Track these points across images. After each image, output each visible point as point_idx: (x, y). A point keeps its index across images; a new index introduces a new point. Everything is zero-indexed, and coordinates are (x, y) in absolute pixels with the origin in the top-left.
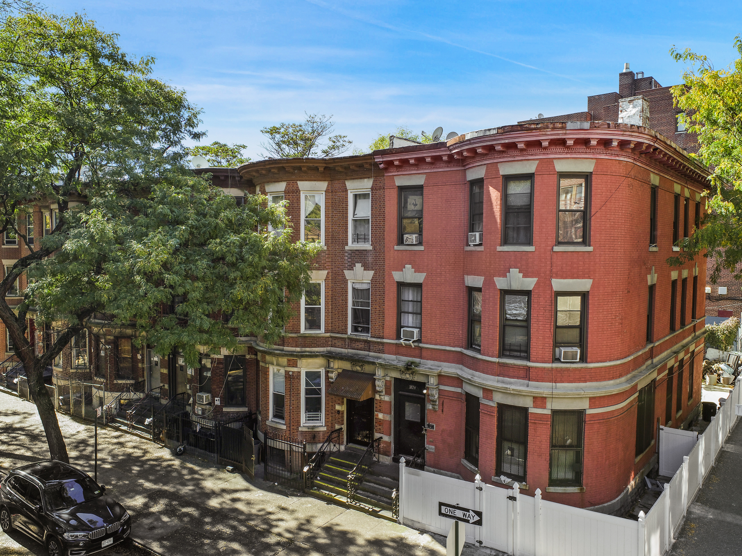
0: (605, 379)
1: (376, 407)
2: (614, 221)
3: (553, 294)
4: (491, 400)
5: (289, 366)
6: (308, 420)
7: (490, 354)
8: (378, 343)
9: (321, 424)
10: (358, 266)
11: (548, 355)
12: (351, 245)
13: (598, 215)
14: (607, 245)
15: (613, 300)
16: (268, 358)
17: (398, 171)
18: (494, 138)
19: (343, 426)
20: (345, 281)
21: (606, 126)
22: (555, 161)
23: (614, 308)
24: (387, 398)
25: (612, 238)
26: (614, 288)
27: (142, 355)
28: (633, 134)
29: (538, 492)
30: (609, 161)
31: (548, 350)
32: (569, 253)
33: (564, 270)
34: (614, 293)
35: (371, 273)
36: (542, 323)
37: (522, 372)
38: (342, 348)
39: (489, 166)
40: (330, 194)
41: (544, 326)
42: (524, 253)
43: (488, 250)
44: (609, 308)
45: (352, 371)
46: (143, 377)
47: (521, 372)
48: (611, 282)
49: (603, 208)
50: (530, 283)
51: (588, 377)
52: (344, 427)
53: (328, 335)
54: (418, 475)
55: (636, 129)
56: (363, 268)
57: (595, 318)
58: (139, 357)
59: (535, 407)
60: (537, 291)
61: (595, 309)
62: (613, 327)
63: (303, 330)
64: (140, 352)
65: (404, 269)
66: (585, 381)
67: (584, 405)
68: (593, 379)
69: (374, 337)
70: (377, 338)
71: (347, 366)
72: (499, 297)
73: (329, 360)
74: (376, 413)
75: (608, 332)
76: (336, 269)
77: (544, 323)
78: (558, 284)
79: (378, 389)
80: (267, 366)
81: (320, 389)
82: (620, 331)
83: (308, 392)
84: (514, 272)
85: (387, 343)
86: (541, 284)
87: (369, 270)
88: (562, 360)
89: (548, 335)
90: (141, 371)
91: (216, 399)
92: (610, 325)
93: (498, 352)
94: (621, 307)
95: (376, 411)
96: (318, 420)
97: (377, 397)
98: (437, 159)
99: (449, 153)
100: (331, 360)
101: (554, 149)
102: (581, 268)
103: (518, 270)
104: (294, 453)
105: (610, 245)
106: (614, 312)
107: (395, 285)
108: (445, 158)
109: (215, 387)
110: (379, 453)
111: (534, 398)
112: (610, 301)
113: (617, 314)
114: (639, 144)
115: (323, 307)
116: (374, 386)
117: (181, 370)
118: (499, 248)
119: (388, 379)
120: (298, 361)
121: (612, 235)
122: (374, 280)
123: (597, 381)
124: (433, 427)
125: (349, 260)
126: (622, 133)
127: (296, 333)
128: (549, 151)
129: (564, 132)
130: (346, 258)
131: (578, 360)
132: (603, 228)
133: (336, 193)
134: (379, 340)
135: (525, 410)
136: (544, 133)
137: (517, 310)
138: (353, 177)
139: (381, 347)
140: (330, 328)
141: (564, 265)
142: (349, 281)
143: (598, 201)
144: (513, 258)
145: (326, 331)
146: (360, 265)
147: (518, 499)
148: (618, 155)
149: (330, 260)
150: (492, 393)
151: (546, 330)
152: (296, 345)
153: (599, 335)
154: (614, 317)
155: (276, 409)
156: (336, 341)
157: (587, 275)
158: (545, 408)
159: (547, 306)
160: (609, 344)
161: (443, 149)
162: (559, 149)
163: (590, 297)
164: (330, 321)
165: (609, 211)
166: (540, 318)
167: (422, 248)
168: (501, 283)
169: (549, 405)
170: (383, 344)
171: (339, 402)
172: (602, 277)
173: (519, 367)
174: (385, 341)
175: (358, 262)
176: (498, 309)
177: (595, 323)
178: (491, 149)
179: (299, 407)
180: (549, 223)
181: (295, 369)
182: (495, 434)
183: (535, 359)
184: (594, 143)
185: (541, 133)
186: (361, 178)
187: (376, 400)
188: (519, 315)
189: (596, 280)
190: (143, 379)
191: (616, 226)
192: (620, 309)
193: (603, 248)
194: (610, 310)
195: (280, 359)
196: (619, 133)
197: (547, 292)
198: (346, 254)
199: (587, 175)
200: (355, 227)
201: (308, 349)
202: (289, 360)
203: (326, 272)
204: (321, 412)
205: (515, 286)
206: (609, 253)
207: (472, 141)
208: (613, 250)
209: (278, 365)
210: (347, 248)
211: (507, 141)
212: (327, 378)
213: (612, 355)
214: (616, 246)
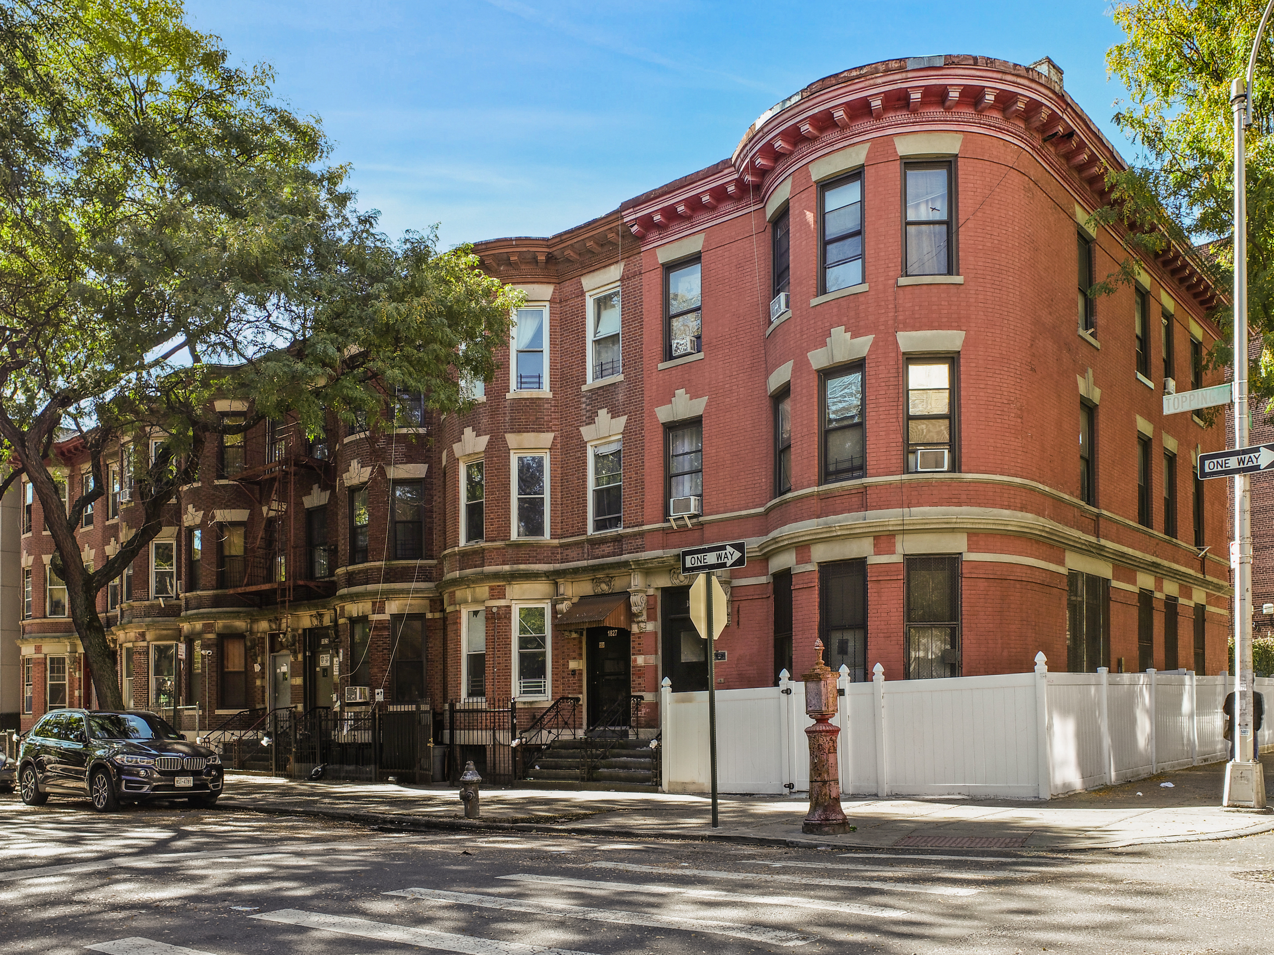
0: (994, 506)
1: (634, 648)
2: (999, 238)
3: (900, 357)
4: (808, 561)
5: (492, 597)
6: (525, 692)
7: (805, 484)
8: (634, 535)
9: (546, 699)
10: (603, 413)
11: (896, 461)
12: (591, 382)
13: (970, 224)
14: (989, 277)
15: (1003, 372)
16: (459, 594)
17: (662, 239)
18: (797, 110)
19: (580, 696)
20: (583, 446)
21: (972, 62)
22: (896, 140)
23: (1005, 385)
24: (650, 627)
25: (998, 266)
26: (1004, 353)
27: (262, 665)
28: (1020, 80)
29: (878, 669)
30: (986, 138)
31: (894, 453)
32: (925, 287)
33: (917, 316)
34: (1006, 361)
35: (623, 419)
36: (883, 409)
37: (856, 499)
38: (578, 560)
39: (797, 173)
40: (558, 305)
41: (887, 412)
42: (852, 297)
43: (798, 312)
44: (995, 384)
45: (596, 595)
46: (263, 702)
47: (853, 500)
48: (998, 340)
49: (979, 214)
50: (862, 345)
51: (964, 497)
52: (583, 698)
53: (556, 541)
54: (690, 700)
55: (1024, 73)
56: (610, 415)
57: (972, 398)
58: (257, 668)
59: (877, 553)
60: (874, 356)
61: (972, 381)
62: (1006, 418)
63: (514, 536)
64: (259, 659)
65: (673, 399)
66: (959, 504)
67: (956, 544)
68: (972, 501)
69: (629, 527)
70: (633, 527)
71: (585, 588)
72: (816, 383)
73: (556, 583)
74: (632, 657)
75: (996, 424)
76: (569, 428)
77: (888, 408)
78: (908, 340)
79: (634, 609)
80: (458, 608)
81: (543, 639)
82: (1019, 428)
83: (524, 643)
84: (839, 333)
85: (650, 531)
86: (881, 344)
87: (619, 416)
88: (919, 469)
89: (894, 428)
90: (260, 692)
91: (377, 691)
92: (999, 412)
93: (816, 478)
94: (1019, 388)
95: (634, 654)
96: (540, 692)
97: (635, 629)
98: (720, 194)
99: (736, 176)
100: (560, 581)
101: (893, 117)
102: (946, 311)
103: (843, 327)
104: (502, 749)
105: (994, 278)
106: (1005, 393)
107: (660, 430)
108: (731, 189)
109: (376, 670)
110: (639, 726)
111: (875, 538)
112: (998, 372)
113: (1012, 399)
114: (1034, 106)
115: (547, 496)
116: (629, 606)
117: (324, 676)
118: (814, 302)
119: (651, 592)
120: (507, 588)
121: (997, 262)
122: (627, 432)
123: (979, 505)
124: (723, 655)
125: (588, 408)
126: (999, 76)
127: (502, 540)
128: (884, 123)
129: (904, 75)
130: (584, 406)
131: (946, 468)
132: (980, 247)
133: (566, 301)
134: (636, 529)
135: (860, 564)
136: (871, 82)
137: (844, 401)
138: (592, 268)
139: (639, 542)
140: (559, 532)
141: (917, 308)
142: (588, 445)
143: (970, 201)
144: (835, 310)
145: (553, 536)
146: (605, 410)
147: (847, 692)
148: (1000, 130)
149: (558, 415)
150: (809, 549)
151: (891, 420)
152: (504, 561)
153: (981, 427)
154: (1006, 402)
155: (473, 682)
156: (569, 552)
157: (956, 324)
158: (893, 552)
159: (892, 379)
160: (999, 445)
161: (726, 171)
162: (901, 116)
163: (962, 360)
164: (559, 519)
165: (989, 220)
166: (881, 401)
167: (701, 355)
168: (818, 359)
169: (899, 549)
170: (641, 534)
171: (574, 655)
172: (982, 329)
173: (848, 493)
174: (645, 527)
175: (601, 408)
176: (816, 404)
177: (972, 406)
178: (795, 137)
179: (508, 668)
180: (891, 240)
181: (502, 603)
182: (816, 618)
183: (875, 471)
184: (954, 95)
185: (867, 83)
186: (605, 267)
187: (634, 634)
188: (847, 409)
189: (972, 333)
190: (262, 706)
191: (1003, 247)
192: (1017, 392)
193: (981, 280)
194: (998, 388)
195: (477, 589)
196: (995, 75)
197: (891, 355)
198: (584, 399)
199: (950, 162)
200: (598, 353)
201: (522, 567)
202: (492, 589)
203: (551, 435)
204: (545, 677)
205: (841, 356)
206: (992, 290)
207: (766, 130)
208: (1000, 287)
209: (475, 601)
210: (584, 388)
211: (816, 111)
212: (555, 612)
213: (1006, 467)
214: (1005, 281)
